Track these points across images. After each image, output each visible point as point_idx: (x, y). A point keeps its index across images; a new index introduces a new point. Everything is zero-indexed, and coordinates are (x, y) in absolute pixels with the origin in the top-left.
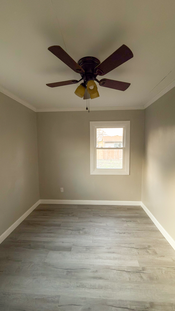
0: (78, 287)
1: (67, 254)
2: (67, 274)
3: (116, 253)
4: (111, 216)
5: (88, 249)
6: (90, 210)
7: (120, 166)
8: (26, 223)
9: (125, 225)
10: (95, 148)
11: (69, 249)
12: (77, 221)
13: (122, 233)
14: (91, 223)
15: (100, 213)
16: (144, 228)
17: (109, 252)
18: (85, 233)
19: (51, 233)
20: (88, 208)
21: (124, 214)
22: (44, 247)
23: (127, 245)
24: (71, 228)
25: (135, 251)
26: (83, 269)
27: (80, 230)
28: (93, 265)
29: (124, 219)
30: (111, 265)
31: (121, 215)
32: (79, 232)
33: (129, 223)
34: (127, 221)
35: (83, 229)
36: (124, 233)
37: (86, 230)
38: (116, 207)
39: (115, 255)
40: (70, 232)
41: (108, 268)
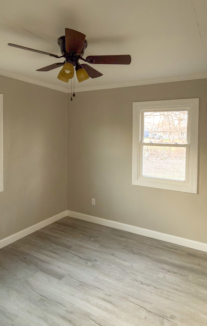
0: (40, 317)
1: (55, 281)
2: (39, 301)
3: (113, 304)
4: (148, 257)
5: (82, 285)
6: (124, 239)
7: (182, 177)
8: (38, 235)
9: (161, 275)
10: (141, 144)
11: (60, 277)
12: (95, 249)
13: (145, 284)
14: (112, 257)
15: (135, 247)
16: (190, 289)
17: (104, 300)
18: (93, 266)
19: (55, 253)
20: (123, 237)
21: (175, 260)
22: (36, 265)
23: (137, 302)
24: (81, 255)
25: (143, 314)
26: (59, 303)
27: (90, 260)
28: (73, 305)
29: (166, 267)
30: (95, 314)
31: (168, 259)
32: (87, 263)
33: (169, 275)
34: (168, 271)
35: (95, 260)
36: (148, 285)
37: (98, 263)
38: (169, 246)
39: (109, 306)
40: (76, 258)
41: (87, 316)
